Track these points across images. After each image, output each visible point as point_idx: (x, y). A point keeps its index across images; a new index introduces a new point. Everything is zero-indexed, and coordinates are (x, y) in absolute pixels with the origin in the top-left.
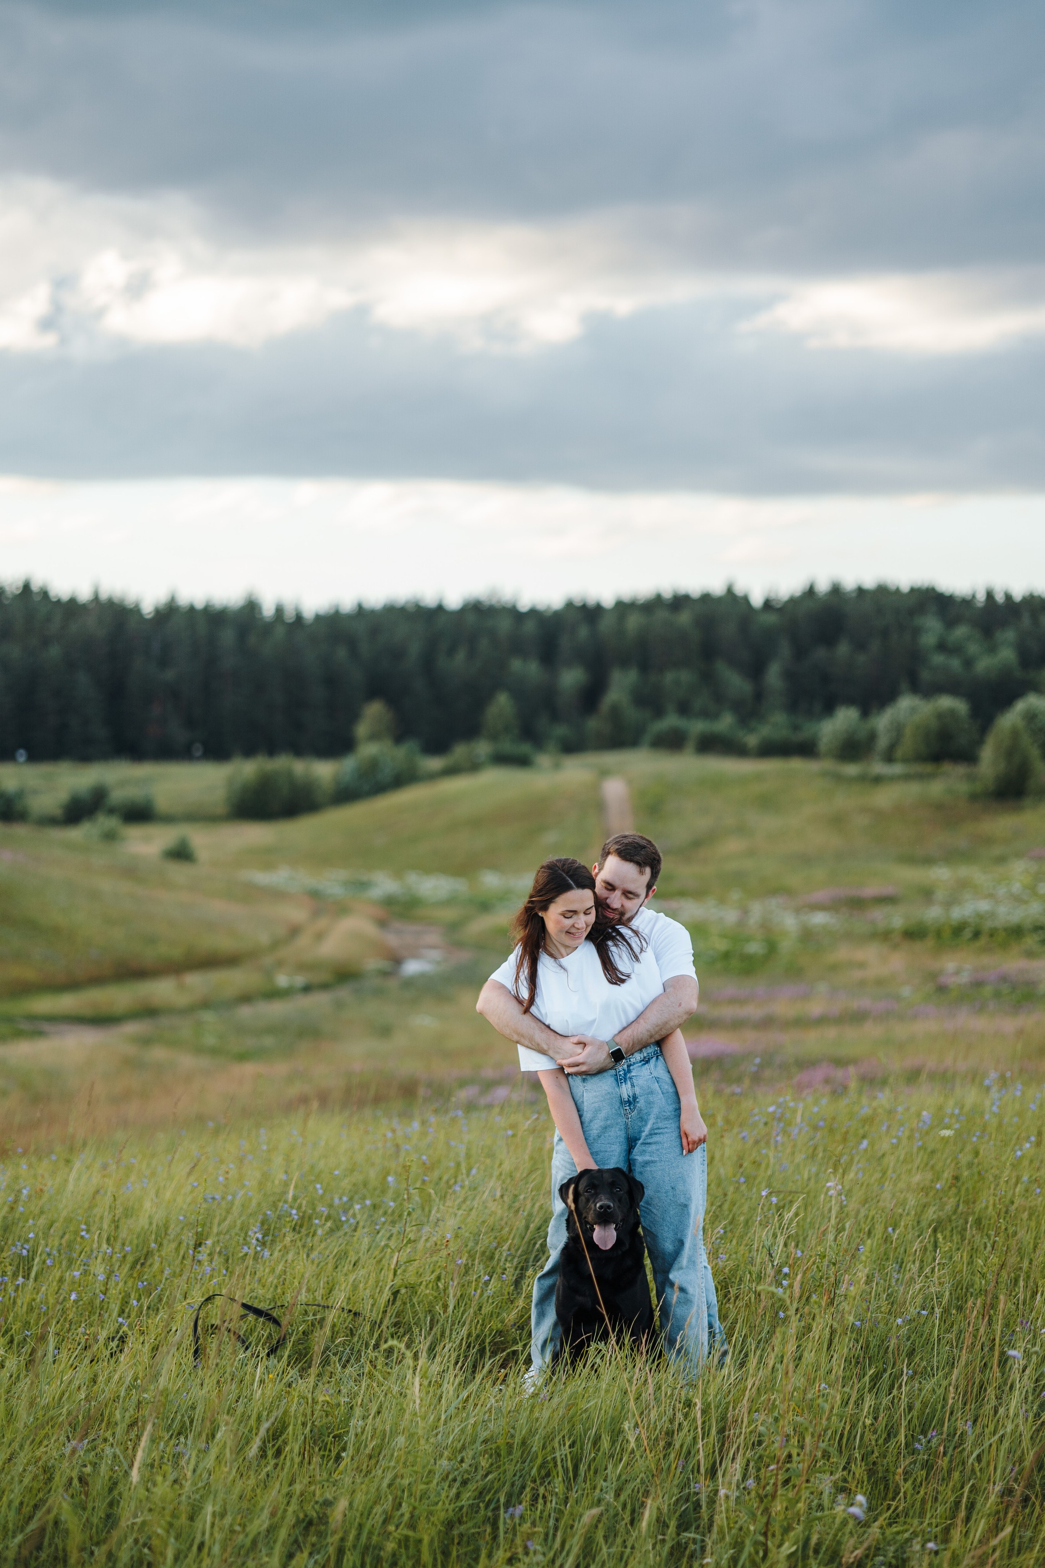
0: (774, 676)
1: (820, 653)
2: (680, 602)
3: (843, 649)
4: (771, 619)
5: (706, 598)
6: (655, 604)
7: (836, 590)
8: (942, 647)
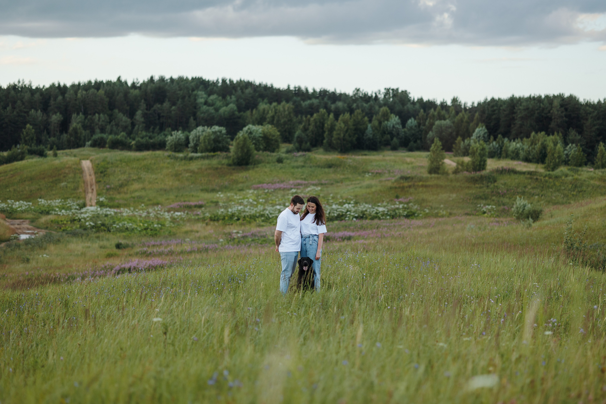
0: (139, 115)
1: (157, 106)
2: (98, 85)
3: (166, 104)
4: (137, 92)
5: (109, 83)
6: (88, 86)
7: (162, 79)
8: (206, 103)
